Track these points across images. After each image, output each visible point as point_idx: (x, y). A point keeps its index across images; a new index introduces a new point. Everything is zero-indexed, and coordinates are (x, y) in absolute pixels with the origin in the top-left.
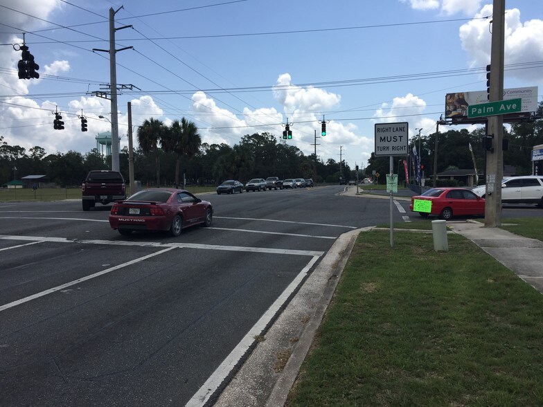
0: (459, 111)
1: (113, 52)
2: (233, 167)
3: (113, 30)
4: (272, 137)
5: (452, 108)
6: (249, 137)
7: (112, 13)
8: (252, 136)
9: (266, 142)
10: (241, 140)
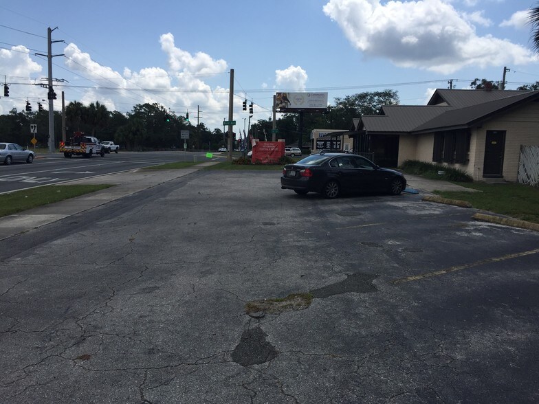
0: (284, 104)
1: (50, 57)
2: (131, 135)
3: (50, 43)
4: (162, 107)
5: (279, 102)
6: (140, 106)
7: (50, 31)
8: (144, 105)
9: (156, 111)
10: (133, 109)
